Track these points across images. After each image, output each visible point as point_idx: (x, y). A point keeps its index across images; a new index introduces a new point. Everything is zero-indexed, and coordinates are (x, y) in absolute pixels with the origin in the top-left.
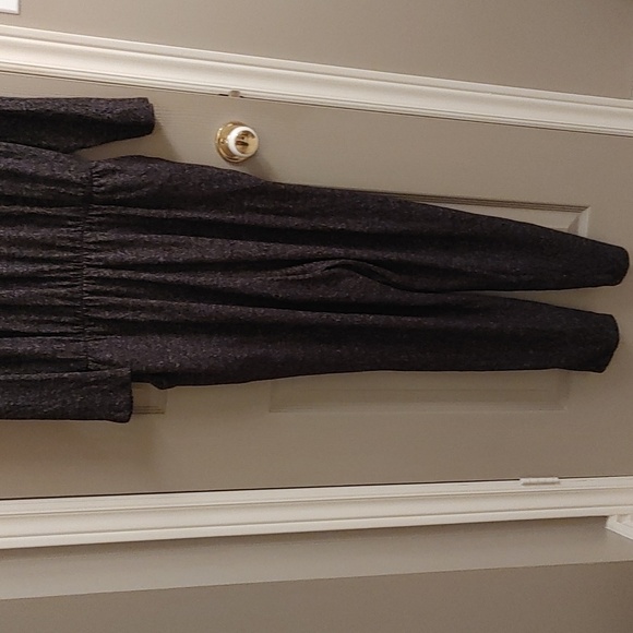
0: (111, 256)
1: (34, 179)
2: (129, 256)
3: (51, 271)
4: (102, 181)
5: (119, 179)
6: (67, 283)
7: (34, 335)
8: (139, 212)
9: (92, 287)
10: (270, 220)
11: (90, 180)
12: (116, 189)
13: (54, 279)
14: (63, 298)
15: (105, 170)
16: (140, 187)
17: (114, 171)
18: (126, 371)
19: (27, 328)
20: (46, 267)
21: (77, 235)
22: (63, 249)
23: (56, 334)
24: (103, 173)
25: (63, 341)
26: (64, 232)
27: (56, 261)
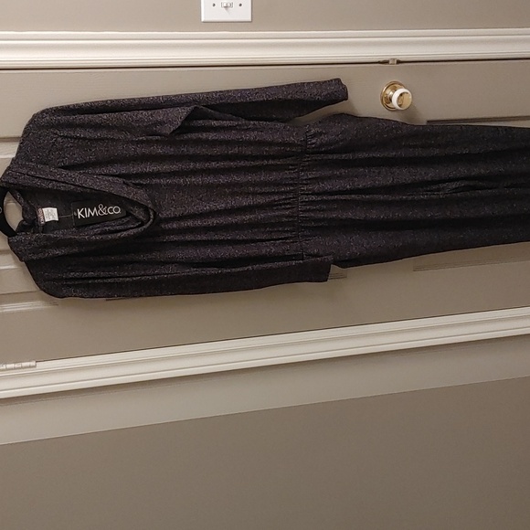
0: (316, 188)
1: (271, 144)
2: (327, 186)
3: (279, 200)
4: (314, 141)
5: (325, 138)
6: (288, 206)
7: (269, 240)
8: (335, 157)
9: (304, 208)
10: (418, 152)
11: (306, 141)
12: (322, 145)
13: (281, 205)
14: (287, 216)
15: (315, 133)
16: (337, 142)
17: (321, 134)
18: (330, 258)
19: (264, 237)
20: (276, 198)
21: (295, 175)
22: (286, 185)
23: (281, 239)
24: (314, 136)
25: (287, 243)
26: (287, 174)
27: (282, 193)
